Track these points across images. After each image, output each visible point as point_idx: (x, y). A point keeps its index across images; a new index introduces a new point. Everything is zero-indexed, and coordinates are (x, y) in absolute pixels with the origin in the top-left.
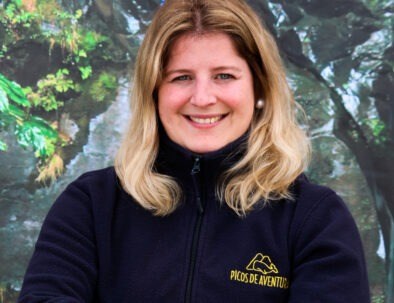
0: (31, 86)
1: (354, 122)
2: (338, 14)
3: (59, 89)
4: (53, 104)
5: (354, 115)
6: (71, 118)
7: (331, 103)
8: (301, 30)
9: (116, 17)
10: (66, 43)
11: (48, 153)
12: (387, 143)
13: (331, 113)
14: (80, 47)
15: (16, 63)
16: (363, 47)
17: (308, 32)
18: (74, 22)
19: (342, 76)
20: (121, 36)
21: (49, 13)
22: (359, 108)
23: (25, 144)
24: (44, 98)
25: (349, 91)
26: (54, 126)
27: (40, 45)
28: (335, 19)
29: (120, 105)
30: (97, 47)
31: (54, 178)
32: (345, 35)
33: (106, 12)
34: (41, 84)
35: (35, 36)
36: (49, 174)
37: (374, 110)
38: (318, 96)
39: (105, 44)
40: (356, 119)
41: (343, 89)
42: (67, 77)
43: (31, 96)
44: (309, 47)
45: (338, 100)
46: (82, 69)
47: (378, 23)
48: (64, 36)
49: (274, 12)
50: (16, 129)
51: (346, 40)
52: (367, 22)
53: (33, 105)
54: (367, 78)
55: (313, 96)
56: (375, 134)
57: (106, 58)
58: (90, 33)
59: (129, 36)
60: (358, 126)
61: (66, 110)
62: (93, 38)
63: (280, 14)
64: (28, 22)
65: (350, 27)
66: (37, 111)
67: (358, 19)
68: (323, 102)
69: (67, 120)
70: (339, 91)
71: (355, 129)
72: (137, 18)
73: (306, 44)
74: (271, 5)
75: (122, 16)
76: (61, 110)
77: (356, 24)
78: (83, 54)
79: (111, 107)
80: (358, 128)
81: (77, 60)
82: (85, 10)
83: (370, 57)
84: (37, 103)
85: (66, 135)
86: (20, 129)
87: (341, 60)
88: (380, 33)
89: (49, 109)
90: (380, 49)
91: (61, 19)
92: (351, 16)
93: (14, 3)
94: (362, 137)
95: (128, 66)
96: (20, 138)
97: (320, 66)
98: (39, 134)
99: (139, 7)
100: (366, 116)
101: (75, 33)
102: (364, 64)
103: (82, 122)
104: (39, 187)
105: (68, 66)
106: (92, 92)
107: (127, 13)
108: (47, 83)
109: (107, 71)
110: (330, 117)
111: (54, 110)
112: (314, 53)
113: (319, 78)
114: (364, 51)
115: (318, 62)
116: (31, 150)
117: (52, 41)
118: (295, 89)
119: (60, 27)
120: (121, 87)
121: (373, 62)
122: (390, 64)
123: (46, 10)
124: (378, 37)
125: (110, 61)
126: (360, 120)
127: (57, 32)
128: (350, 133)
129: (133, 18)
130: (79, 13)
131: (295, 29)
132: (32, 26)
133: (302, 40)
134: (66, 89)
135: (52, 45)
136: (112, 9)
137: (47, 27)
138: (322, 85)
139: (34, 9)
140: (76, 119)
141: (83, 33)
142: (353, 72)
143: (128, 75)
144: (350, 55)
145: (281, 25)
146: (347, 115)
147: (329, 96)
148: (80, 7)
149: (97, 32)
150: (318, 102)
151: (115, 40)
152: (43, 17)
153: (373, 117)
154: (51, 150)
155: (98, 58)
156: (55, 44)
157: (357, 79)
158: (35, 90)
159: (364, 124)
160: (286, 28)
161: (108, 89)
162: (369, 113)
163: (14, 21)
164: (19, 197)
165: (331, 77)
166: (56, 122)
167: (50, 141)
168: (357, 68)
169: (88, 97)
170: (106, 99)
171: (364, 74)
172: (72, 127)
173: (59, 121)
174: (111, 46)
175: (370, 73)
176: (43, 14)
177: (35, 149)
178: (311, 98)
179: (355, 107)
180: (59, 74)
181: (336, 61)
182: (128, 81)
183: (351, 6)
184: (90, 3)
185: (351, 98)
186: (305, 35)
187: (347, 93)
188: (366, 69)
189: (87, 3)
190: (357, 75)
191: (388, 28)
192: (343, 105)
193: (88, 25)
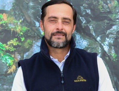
0: (5, 44)
1: (107, 54)
2: (102, 20)
3: (14, 44)
4: (12, 49)
5: (107, 52)
6: (18, 53)
7: (100, 48)
9: (32, 22)
10: (16, 30)
11: (11, 64)
13: (100, 51)
14: (21, 31)
16: (110, 31)
17: (92, 26)
18: (19, 24)
19: (103, 40)
20: (34, 28)
21: (11, 21)
22: (109, 50)
23: (4, 62)
24: (10, 47)
26: (13, 56)
27: (8, 31)
28: (101, 22)
29: (33, 49)
30: (26, 31)
31: (13, 72)
33: (29, 21)
34: (8, 43)
35: (7, 28)
36: (11, 71)
37: (113, 50)
38: (96, 46)
39: (28, 30)
40: (108, 53)
41: (104, 44)
42: (17, 41)
43: (6, 47)
44: (93, 31)
46: (21, 38)
48: (16, 28)
49: (82, 20)
50: (1, 57)
51: (104, 28)
52: (111, 23)
53: (6, 50)
54: (111, 40)
55: (94, 46)
56: (114, 58)
57: (29, 35)
58: (24, 27)
59: (36, 28)
60: (108, 55)
61: (16, 51)
62: (25, 29)
64: (4, 24)
65: (106, 24)
66: (8, 51)
67: (108, 22)
68: (97, 48)
69: (17, 54)
71: (107, 56)
72: (39, 22)
73: (92, 30)
74: (81, 18)
75: (34, 21)
76: (15, 51)
77: (107, 23)
78: (22, 33)
79: (31, 50)
80: (108, 56)
81: (20, 35)
82: (22, 20)
83: (112, 34)
84: (7, 49)
85: (17, 59)
86: (2, 57)
87: (103, 35)
88: (115, 26)
89: (11, 51)
90: (115, 31)
91: (15, 23)
92: (106, 21)
94: (110, 59)
95: (36, 37)
96: (2, 60)
97: (96, 37)
99: (39, 19)
100: (111, 52)
101: (19, 27)
102: (110, 36)
103: (22, 55)
104: (8, 75)
105: (17, 37)
106: (24, 45)
108: (11, 42)
109: (29, 39)
110: (99, 53)
111: (13, 51)
112: (94, 33)
113: (96, 40)
114: (110, 32)
115: (96, 36)
117: (12, 29)
118: (89, 44)
119: (14, 25)
120: (34, 44)
121: (113, 35)
123: (10, 20)
124: (114, 27)
125: (30, 35)
127: (13, 27)
128: (106, 57)
129: (37, 22)
130: (20, 21)
131: (88, 25)
132: (6, 25)
133: (90, 29)
134: (16, 44)
135: (12, 31)
136: (31, 19)
137: (10, 25)
138: (97, 42)
139: (6, 19)
140: (20, 54)
141: (22, 27)
142: (107, 38)
143: (36, 40)
144: (106, 33)
145: (84, 24)
146: (105, 52)
147: (99, 46)
148: (21, 19)
149: (26, 27)
150: (96, 48)
151: (32, 29)
152: (9, 22)
153: (113, 52)
154: (12, 63)
155: (27, 35)
156: (13, 30)
157: (108, 41)
158: (7, 45)
159: (110, 55)
160: (85, 25)
161: (30, 44)
162: (112, 51)
164: (2, 78)
165: (100, 40)
166: (13, 55)
167: (12, 61)
168: (108, 37)
169: (23, 47)
170: (29, 47)
172: (18, 56)
174: (31, 31)
175: (112, 39)
176: (9, 21)
177: (7, 63)
178: (93, 47)
179: (107, 49)
180: (14, 40)
181: (101, 35)
182: (36, 42)
183: (106, 18)
184: (24, 17)
185: (106, 47)
186: (91, 27)
187: (105, 45)
188: (111, 37)
189: (23, 18)
190: (108, 40)
191: (118, 25)
192: (103, 49)
193: (23, 24)
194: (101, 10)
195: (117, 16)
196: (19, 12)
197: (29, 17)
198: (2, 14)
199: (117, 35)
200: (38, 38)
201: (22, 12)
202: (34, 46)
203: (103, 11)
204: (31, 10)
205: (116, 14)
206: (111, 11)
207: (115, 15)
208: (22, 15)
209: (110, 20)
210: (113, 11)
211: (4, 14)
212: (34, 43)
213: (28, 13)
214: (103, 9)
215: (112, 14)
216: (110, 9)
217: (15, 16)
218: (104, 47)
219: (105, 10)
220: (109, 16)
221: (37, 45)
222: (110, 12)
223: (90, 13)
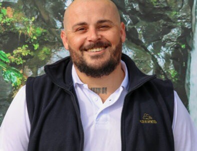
0: (10, 53)
1: (163, 71)
2: (156, 20)
3: (23, 54)
4: (20, 61)
5: (162, 68)
6: (29, 68)
7: (152, 62)
8: (138, 27)
9: (51, 20)
10: (27, 33)
11: (18, 84)
12: (178, 81)
13: (152, 67)
14: (34, 35)
15: (3, 42)
16: (167, 36)
17: (141, 28)
18: (31, 23)
19: (157, 49)
20: (53, 30)
21: (19, 18)
22: (165, 64)
23: (7, 80)
24: (16, 59)
25: (160, 56)
26: (21, 72)
27: (15, 33)
28: (154, 22)
30: (42, 35)
32: (159, 30)
33: (46, 18)
34: (15, 52)
35: (12, 29)
37: (172, 65)
38: (146, 59)
39: (45, 33)
40: (164, 70)
41: (158, 56)
42: (27, 49)
44: (142, 36)
45: (155, 60)
46: (34, 45)
47: (174, 24)
48: (26, 29)
49: (125, 19)
50: (3, 73)
51: (159, 32)
52: (170, 24)
53: (11, 62)
54: (169, 50)
55: (143, 58)
56: (173, 77)
57: (46, 40)
58: (38, 28)
59: (57, 30)
62: (40, 31)
63: (128, 20)
64: (9, 23)
66: (13, 64)
67: (165, 23)
68: (148, 61)
69: (27, 69)
70: (156, 57)
72: (61, 21)
73: (140, 34)
74: (124, 16)
75: (54, 20)
76: (24, 64)
77: (164, 25)
78: (35, 38)
79: (48, 63)
80: (164, 74)
81: (32, 41)
82: (36, 17)
83: (171, 40)
84: (13, 61)
85: (26, 76)
86: (5, 73)
87: (157, 42)
88: (175, 29)
89: (18, 64)
90: (175, 37)
91: (25, 21)
92: (162, 21)
93: (3, 13)
94: (166, 78)
95: (56, 44)
96: (5, 77)
97: (146, 45)
98: (14, 75)
99: (62, 16)
100: (169, 69)
101: (31, 28)
102: (168, 44)
103: (34, 70)
105: (28, 44)
106: (39, 56)
107: (56, 19)
108: (18, 51)
109: (46, 46)
110: (151, 69)
111: (21, 64)
112: (144, 38)
113: (146, 50)
114: (168, 37)
115: (146, 43)
116: (10, 83)
117: (21, 32)
118: (135, 55)
119: (24, 25)
120: (52, 54)
121: (172, 43)
122: (180, 44)
124: (174, 31)
125: (48, 41)
126: (165, 70)
127: (23, 28)
128: (160, 76)
129: (59, 21)
130: (33, 19)
131: (135, 27)
132: (11, 24)
133: (138, 32)
134: (27, 54)
135: (20, 34)
136: (49, 17)
137: (18, 25)
138: (148, 53)
139: (12, 16)
140: (31, 69)
141: (35, 28)
142: (162, 47)
143: (56, 48)
144: (161, 39)
145: (128, 25)
146: (160, 68)
147: (151, 59)
148: (34, 16)
149: (42, 27)
150: (145, 61)
151: (50, 31)
152: (16, 20)
153: (172, 69)
155: (42, 40)
156: (22, 33)
157: (164, 51)
158: (12, 55)
159: (167, 72)
160: (131, 27)
161: (47, 55)
162: (170, 67)
163: (3, 22)
164: (4, 105)
165: (152, 50)
166: (22, 70)
167: (19, 79)
168: (164, 47)
169: (37, 58)
170: (45, 59)
171: (167, 49)
172: (29, 72)
173: (23, 69)
174: (48, 34)
175: (171, 48)
177: (12, 83)
178: (142, 60)
179: (163, 64)
180: (24, 47)
181: (154, 42)
182: (56, 51)
183: (162, 16)
184: (39, 13)
185: (162, 60)
186: (140, 30)
187: (159, 58)
188: (169, 46)
189: (37, 14)
190: (164, 49)
191: (179, 27)
192: (157, 63)
193: (37, 24)
194: (155, 4)
195: (179, 14)
196: (32, 6)
197: (47, 13)
198: (6, 8)
199: (178, 43)
200: (59, 45)
201: (35, 5)
202: (54, 57)
203: (158, 7)
204: (49, 2)
205: (177, 11)
206: (170, 6)
207: (175, 13)
208: (35, 10)
209: (168, 19)
210: (173, 6)
211: (9, 8)
212: (54, 53)
213: (45, 7)
214: (158, 4)
215: (172, 10)
216: (167, 4)
217: (25, 12)
218: (158, 60)
219: (161, 4)
220: (166, 13)
221: (58, 56)
222: (168, 8)
223: (138, 9)
